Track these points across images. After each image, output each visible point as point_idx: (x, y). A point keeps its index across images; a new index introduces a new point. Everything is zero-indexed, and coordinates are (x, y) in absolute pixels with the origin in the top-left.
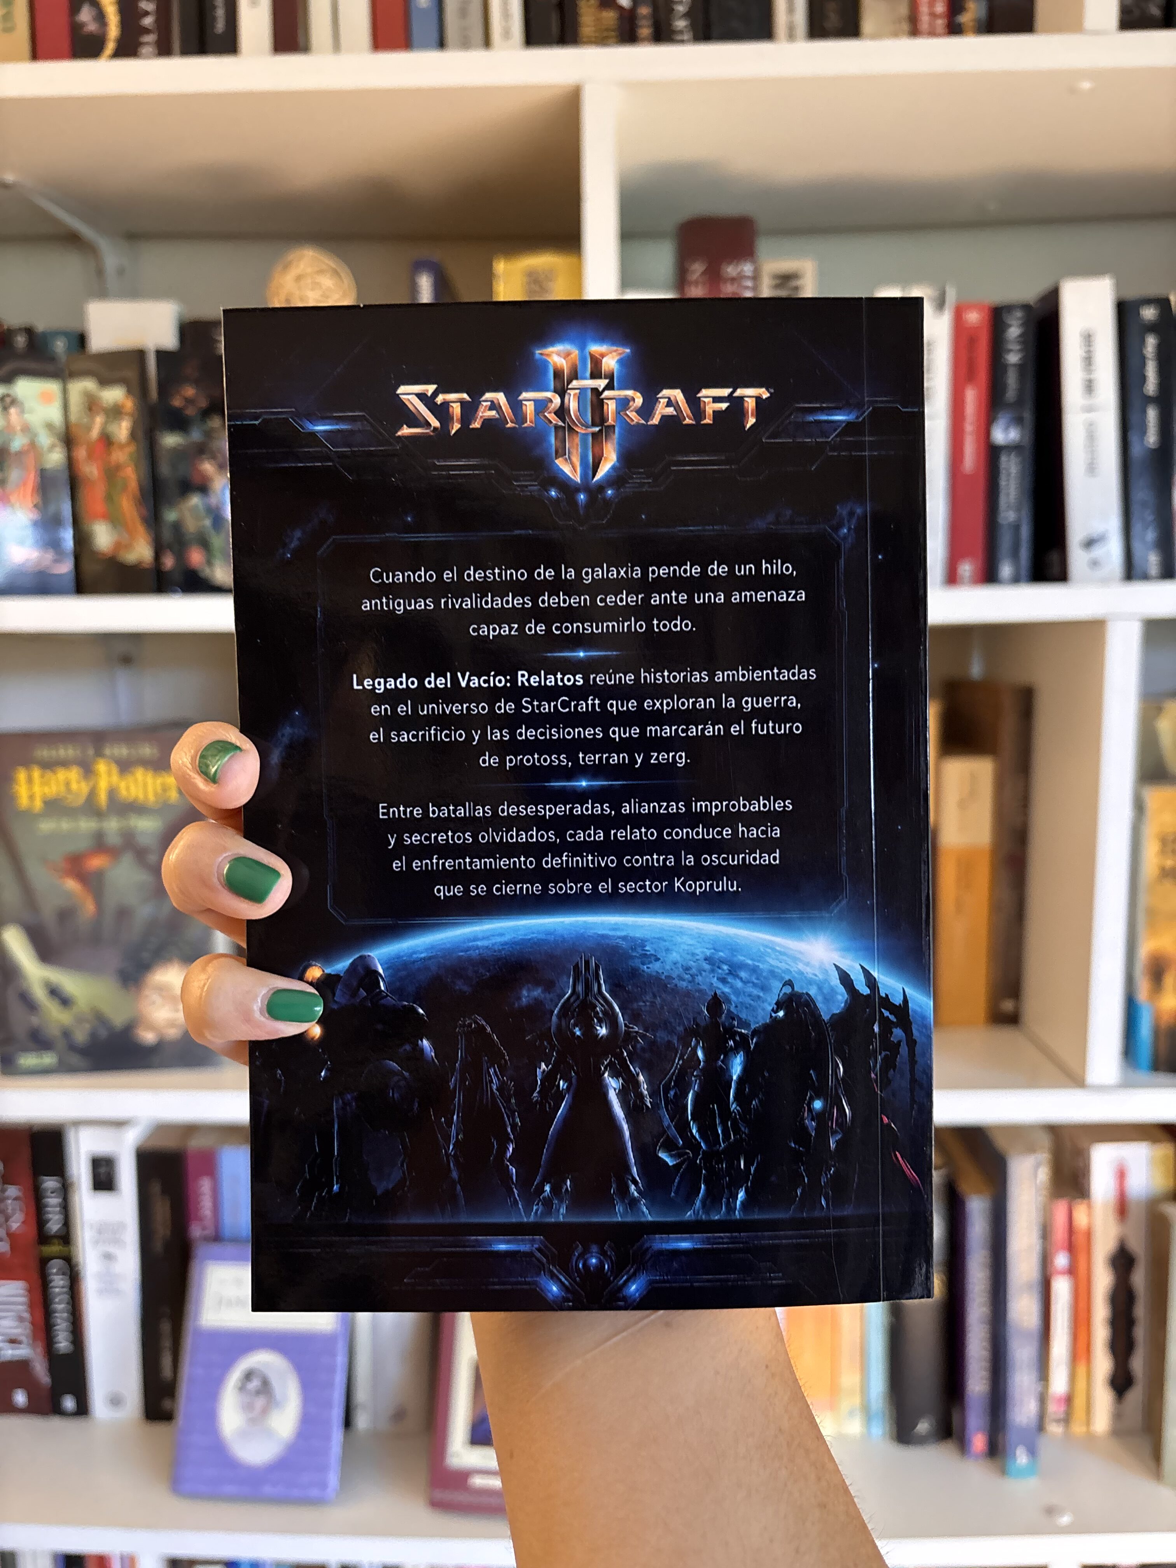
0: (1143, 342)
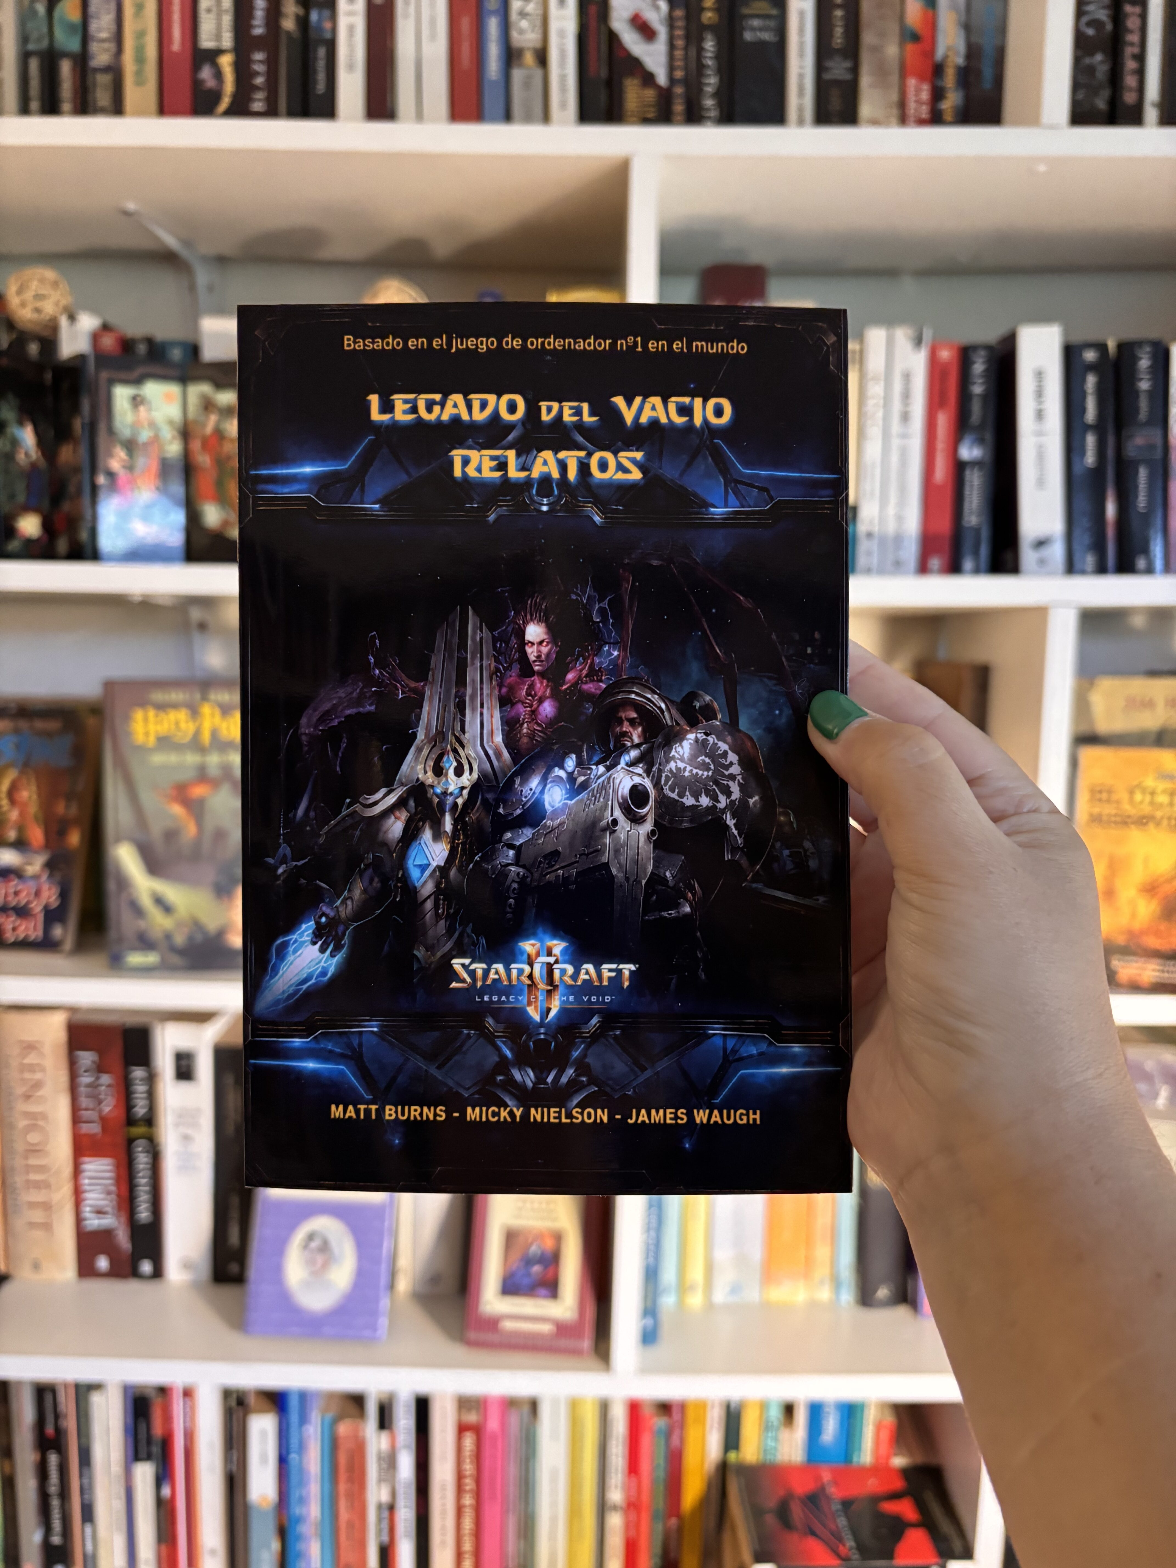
0: (1085, 380)
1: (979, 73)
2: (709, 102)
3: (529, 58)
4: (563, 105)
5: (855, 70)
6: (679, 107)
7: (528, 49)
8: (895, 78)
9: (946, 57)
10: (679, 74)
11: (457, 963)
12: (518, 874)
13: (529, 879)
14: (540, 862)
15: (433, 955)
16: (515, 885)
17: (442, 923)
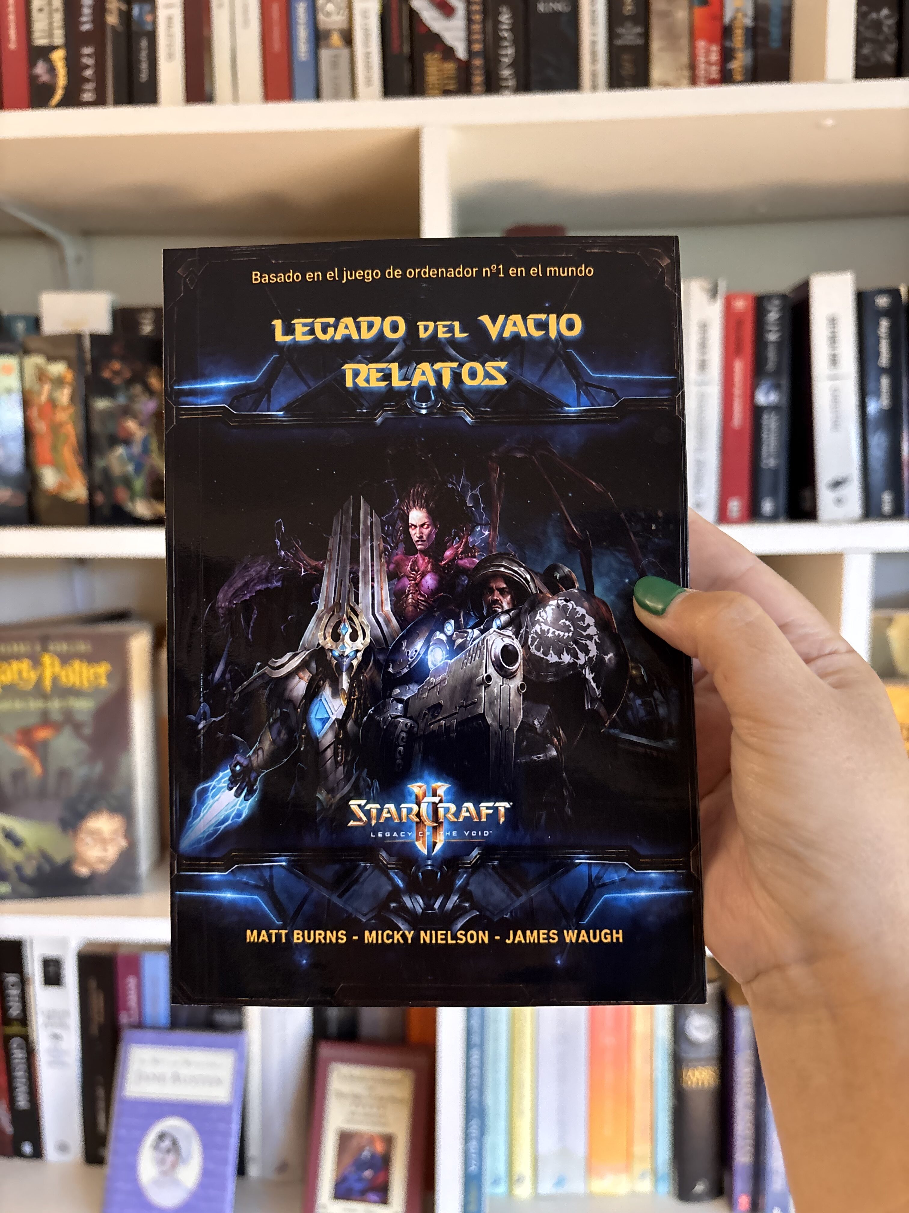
0: (878, 325)
1: (766, 33)
2: (506, 73)
3: (336, 39)
4: (369, 82)
5: (646, 35)
6: (478, 79)
7: (335, 30)
8: (684, 42)
9: (734, 19)
10: (477, 47)
11: (354, 804)
12: (406, 724)
13: (415, 729)
14: (425, 714)
15: (333, 797)
16: (404, 735)
17: (341, 768)
